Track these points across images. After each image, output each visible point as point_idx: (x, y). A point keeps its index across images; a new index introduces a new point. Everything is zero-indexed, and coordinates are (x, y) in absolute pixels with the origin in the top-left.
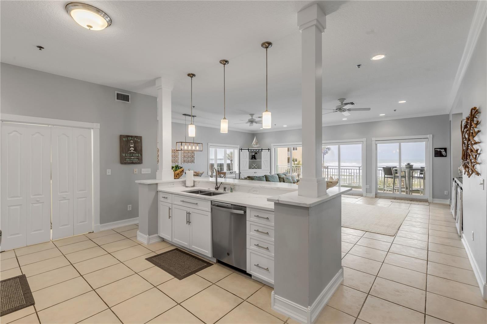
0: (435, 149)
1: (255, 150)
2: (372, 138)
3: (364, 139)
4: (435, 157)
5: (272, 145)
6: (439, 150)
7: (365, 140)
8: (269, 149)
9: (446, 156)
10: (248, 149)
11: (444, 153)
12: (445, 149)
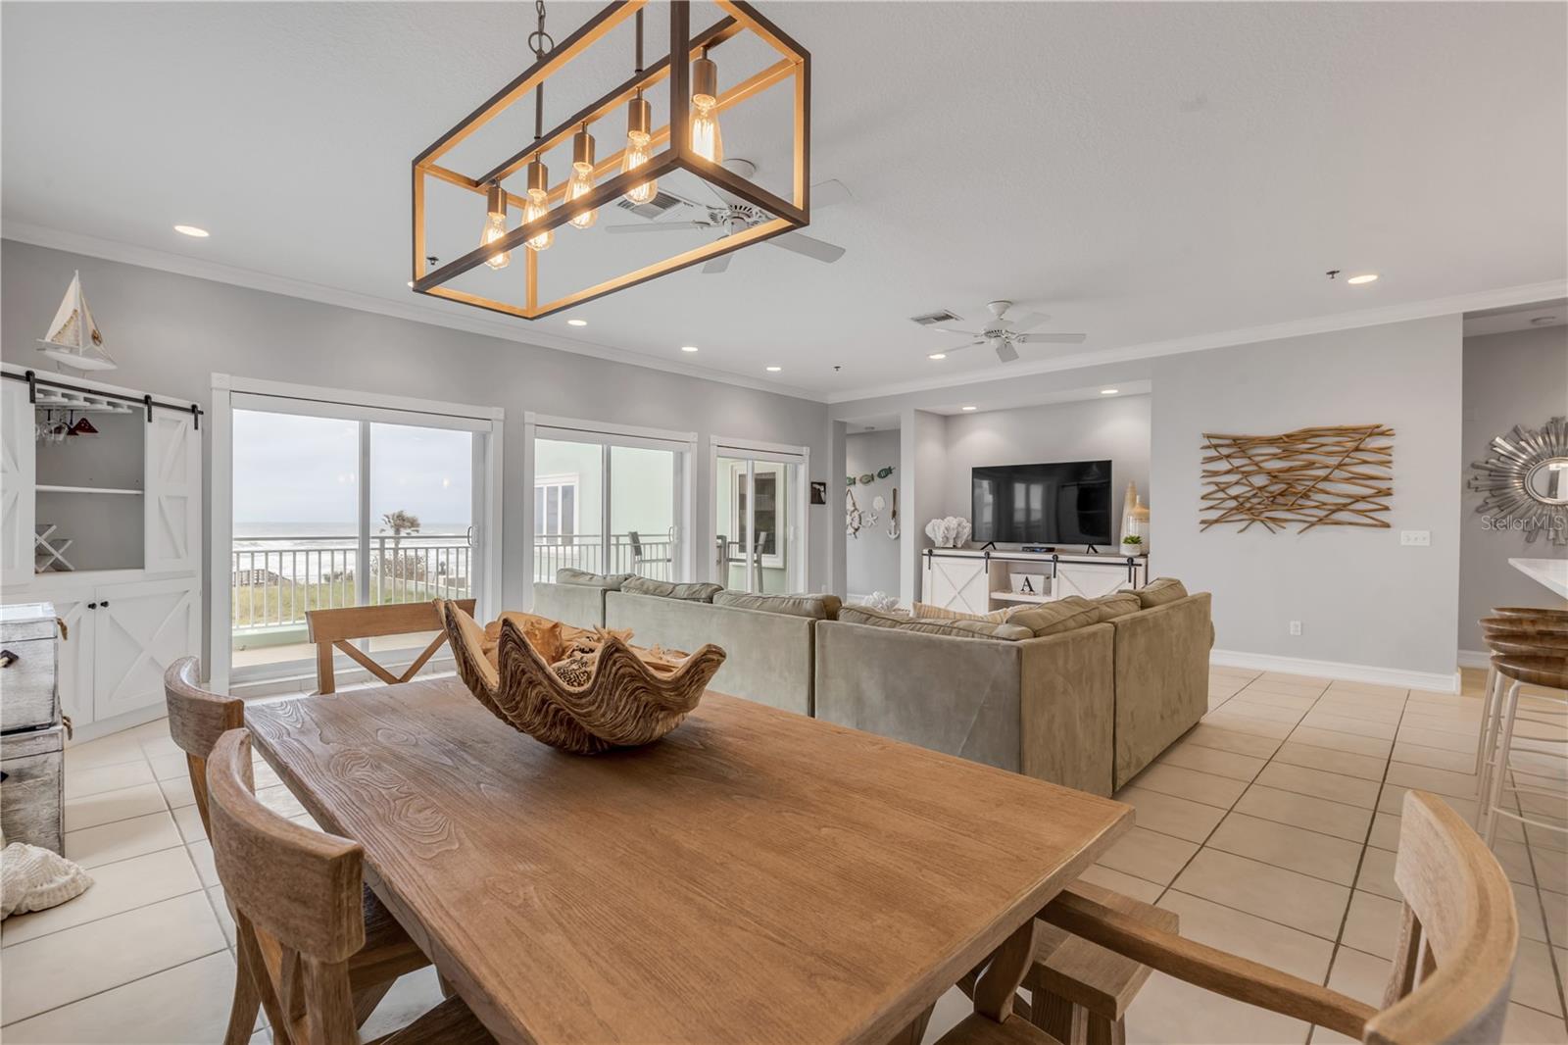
0: (812, 483)
1: (79, 402)
2: (712, 437)
3: (693, 436)
4: (812, 502)
5: (220, 380)
6: (817, 487)
7: (696, 439)
8: (194, 409)
9: (824, 503)
10: (29, 377)
11: (823, 494)
12: (824, 484)
